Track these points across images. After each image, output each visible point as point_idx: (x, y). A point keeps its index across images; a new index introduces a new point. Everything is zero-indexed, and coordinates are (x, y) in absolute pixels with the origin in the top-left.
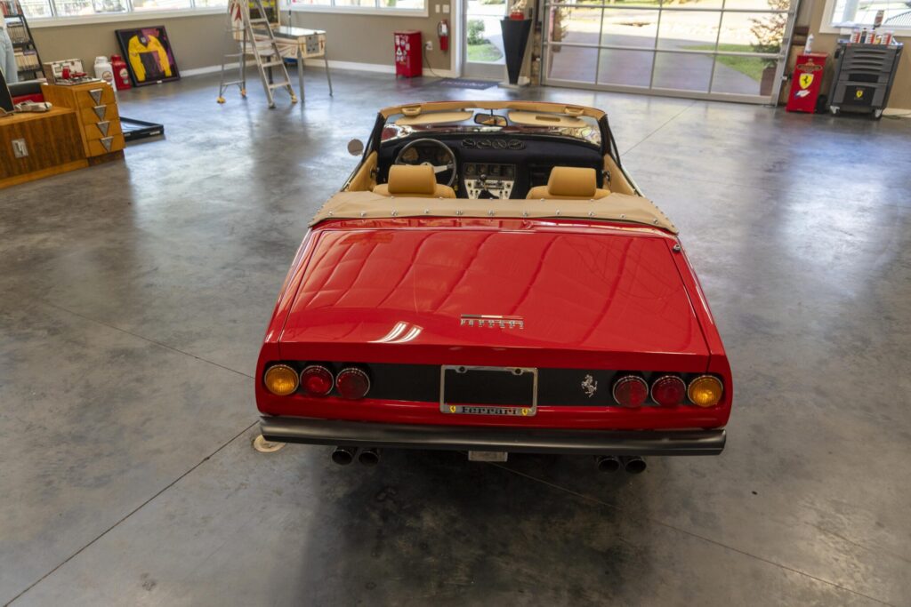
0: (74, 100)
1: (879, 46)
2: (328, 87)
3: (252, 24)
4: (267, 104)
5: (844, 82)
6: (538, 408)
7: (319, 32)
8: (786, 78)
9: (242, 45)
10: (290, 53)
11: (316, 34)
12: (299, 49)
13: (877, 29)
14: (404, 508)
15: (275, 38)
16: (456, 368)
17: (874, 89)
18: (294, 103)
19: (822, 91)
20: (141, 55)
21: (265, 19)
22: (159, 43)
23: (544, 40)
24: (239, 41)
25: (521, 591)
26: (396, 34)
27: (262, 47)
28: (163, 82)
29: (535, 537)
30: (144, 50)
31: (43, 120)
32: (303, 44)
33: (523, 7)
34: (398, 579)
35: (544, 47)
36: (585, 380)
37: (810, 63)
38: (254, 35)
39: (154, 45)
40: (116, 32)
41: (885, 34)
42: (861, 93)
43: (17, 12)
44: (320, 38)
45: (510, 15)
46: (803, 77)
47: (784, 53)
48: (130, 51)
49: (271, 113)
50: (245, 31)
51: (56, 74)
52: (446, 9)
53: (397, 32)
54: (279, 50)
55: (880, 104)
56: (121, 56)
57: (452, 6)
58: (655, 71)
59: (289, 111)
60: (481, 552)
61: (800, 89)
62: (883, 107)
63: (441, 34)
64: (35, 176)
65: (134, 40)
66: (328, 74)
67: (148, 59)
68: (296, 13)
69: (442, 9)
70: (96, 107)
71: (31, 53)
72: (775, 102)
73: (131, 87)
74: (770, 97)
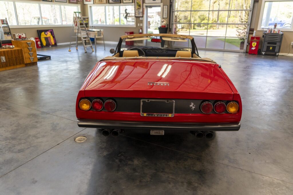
0: (22, 46)
1: (276, 34)
2: (104, 48)
3: (81, 27)
4: (84, 51)
5: (266, 45)
6: (175, 114)
7: (101, 30)
8: (248, 44)
9: (77, 34)
10: (92, 36)
11: (100, 31)
12: (95, 35)
13: (275, 29)
14: (128, 158)
15: (88, 32)
16: (146, 100)
17: (275, 47)
18: (93, 51)
19: (259, 48)
20: (45, 38)
21: (85, 26)
22: (51, 35)
24: (76, 33)
25: (170, 183)
26: (126, 32)
27: (83, 34)
29: (174, 167)
30: (46, 36)
31: (11, 51)
32: (96, 33)
33: (165, 24)
34: (125, 179)
36: (191, 104)
37: (255, 39)
38: (81, 31)
39: (49, 34)
40: (37, 31)
41: (278, 30)
42: (272, 48)
43: (6, 23)
44: (102, 32)
45: (161, 26)
46: (253, 43)
47: (247, 36)
48: (42, 37)
49: (86, 54)
50: (78, 29)
51: (16, 37)
52: (141, 25)
54: (89, 35)
55: (278, 51)
56: (38, 37)
57: (143, 23)
58: (207, 45)
59: (91, 53)
60: (155, 171)
61: (253, 47)
62: (279, 52)
63: (140, 32)
64: (7, 68)
65: (43, 33)
66: (104, 45)
67: (47, 39)
68: (94, 27)
69: (140, 25)
70: (29, 48)
71: (10, 35)
72: (245, 52)
73: (41, 47)
74: (243, 50)
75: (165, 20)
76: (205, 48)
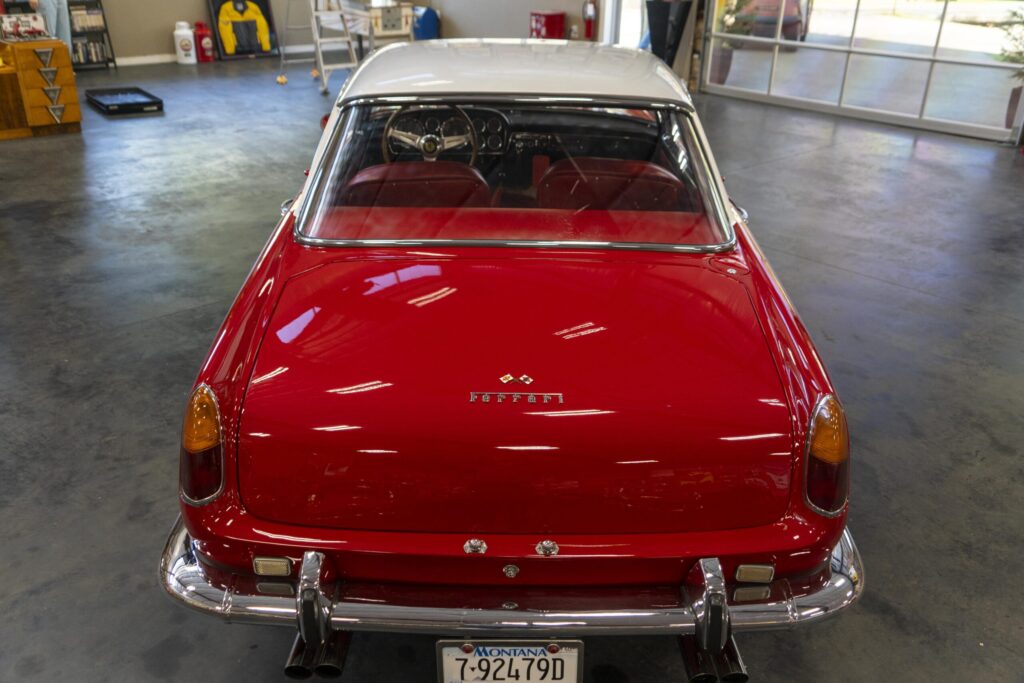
0: (16, 60)
4: (320, 88)
7: (403, 4)
10: (360, 28)
11: (397, 6)
12: (371, 24)
20: (235, 25)
22: (259, 12)
23: (708, 30)
28: (257, 58)
30: (239, 18)
32: (376, 18)
35: (707, 39)
39: (253, 12)
44: (405, 12)
48: (221, 18)
53: (535, 11)
54: (349, 24)
56: (207, 22)
63: (587, 17)
65: (228, 6)
67: (245, 30)
70: (43, 69)
71: (96, 12)
72: (1017, 139)
73: (215, 60)
74: (1010, 131)
76: (836, 104)
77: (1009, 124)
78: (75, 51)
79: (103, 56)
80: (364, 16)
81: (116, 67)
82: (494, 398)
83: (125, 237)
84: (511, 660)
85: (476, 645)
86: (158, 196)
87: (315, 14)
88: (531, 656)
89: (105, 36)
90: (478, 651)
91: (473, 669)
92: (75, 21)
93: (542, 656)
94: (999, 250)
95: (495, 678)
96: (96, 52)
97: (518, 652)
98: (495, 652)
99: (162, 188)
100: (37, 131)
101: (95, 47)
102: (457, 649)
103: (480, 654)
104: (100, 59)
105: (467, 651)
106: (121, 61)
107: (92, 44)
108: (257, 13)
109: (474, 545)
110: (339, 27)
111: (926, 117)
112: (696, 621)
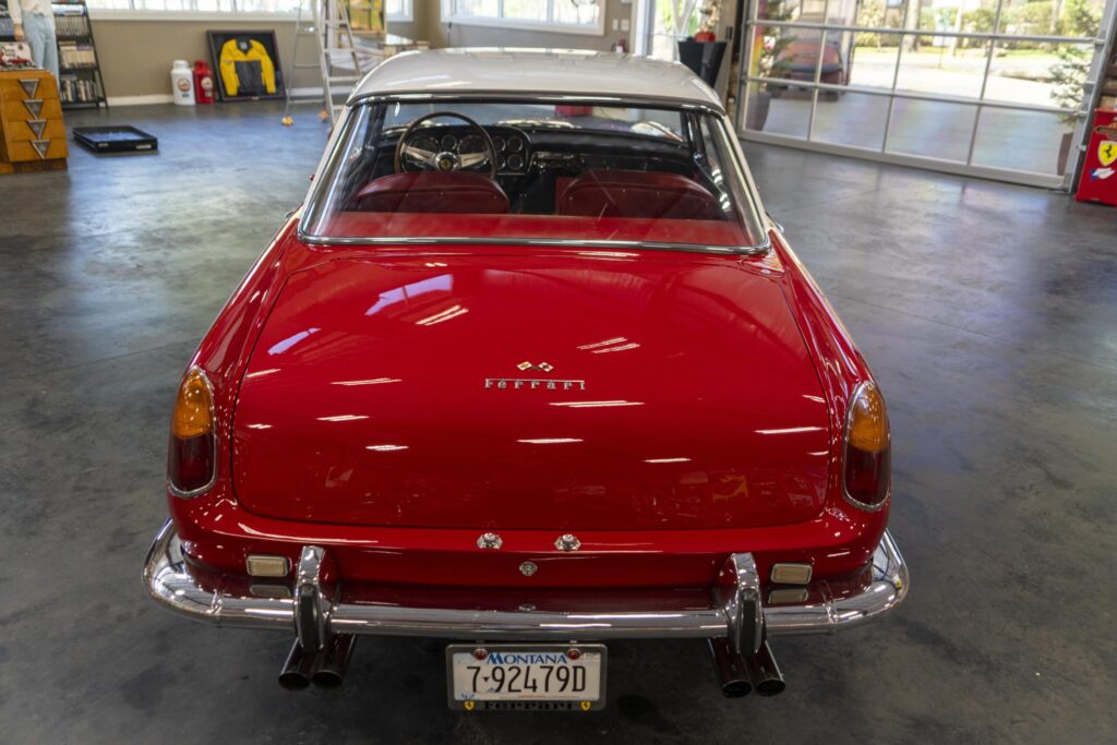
8: (1084, 148)
22: (264, 50)
23: (744, 73)
28: (261, 99)
30: (242, 57)
33: (716, 24)
35: (743, 83)
37: (1116, 125)
39: (258, 52)
40: (208, 33)
45: (694, 35)
46: (1104, 146)
48: (223, 57)
52: (625, 23)
56: (208, 61)
65: (231, 45)
69: (619, 26)
70: (27, 101)
71: (87, 48)
72: (1070, 186)
73: (215, 101)
74: (1062, 178)
75: (714, 9)
76: (879, 150)
77: (1061, 171)
78: (63, 88)
79: (93, 95)
80: (377, 55)
81: (107, 107)
82: (510, 385)
83: (113, 272)
84: (528, 668)
85: (490, 650)
86: (149, 232)
87: (324, 51)
88: (550, 663)
89: (96, 73)
90: (492, 657)
91: (486, 679)
92: (64, 57)
93: (561, 663)
94: (1051, 292)
95: (510, 690)
96: (86, 92)
97: (535, 659)
98: (510, 659)
99: (154, 225)
100: (19, 167)
101: (85, 85)
102: (468, 655)
103: (494, 662)
104: (90, 98)
105: (480, 657)
106: (113, 101)
107: (81, 82)
108: (262, 54)
109: (489, 540)
110: (350, 66)
111: (973, 164)
112: (729, 622)
